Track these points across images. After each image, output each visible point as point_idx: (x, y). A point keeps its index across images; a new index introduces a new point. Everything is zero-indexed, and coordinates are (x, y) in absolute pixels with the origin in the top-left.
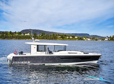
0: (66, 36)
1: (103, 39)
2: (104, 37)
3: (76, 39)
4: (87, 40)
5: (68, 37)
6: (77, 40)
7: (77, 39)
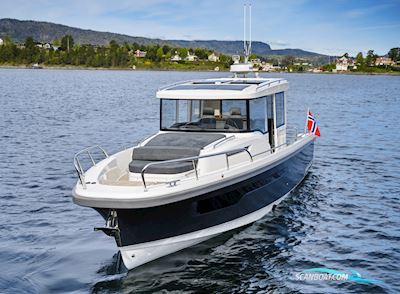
0: (169, 54)
1: (327, 64)
2: (332, 57)
3: (213, 65)
4: (261, 68)
5: (176, 58)
6: (217, 69)
7: (216, 64)
